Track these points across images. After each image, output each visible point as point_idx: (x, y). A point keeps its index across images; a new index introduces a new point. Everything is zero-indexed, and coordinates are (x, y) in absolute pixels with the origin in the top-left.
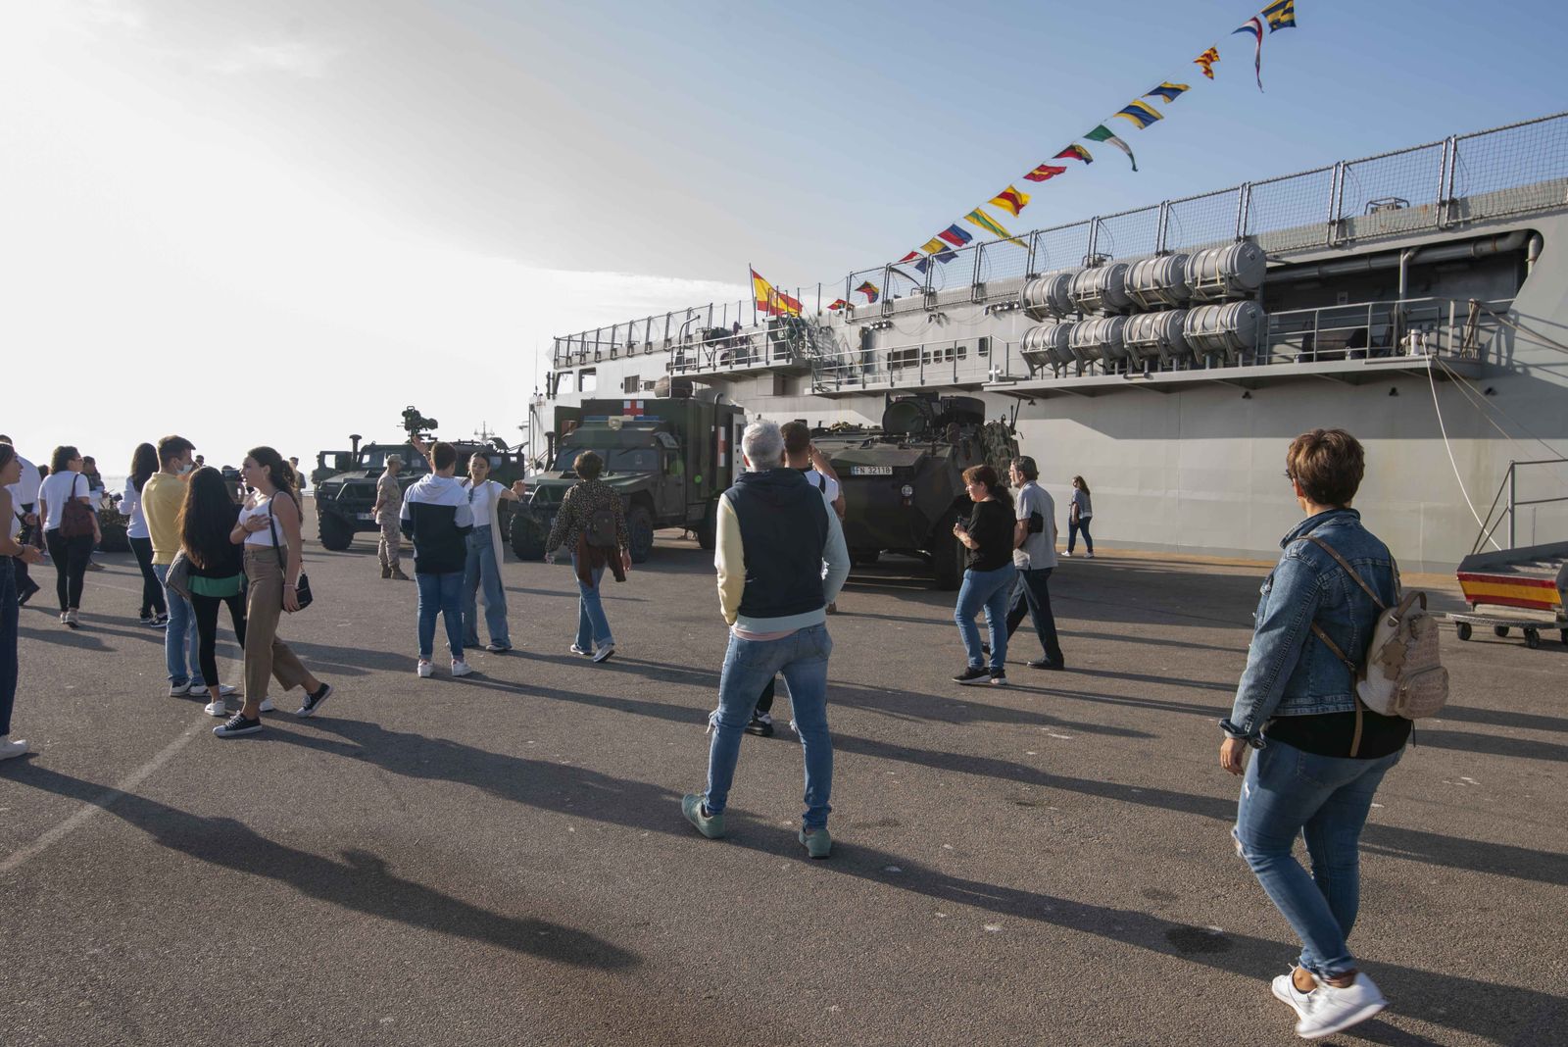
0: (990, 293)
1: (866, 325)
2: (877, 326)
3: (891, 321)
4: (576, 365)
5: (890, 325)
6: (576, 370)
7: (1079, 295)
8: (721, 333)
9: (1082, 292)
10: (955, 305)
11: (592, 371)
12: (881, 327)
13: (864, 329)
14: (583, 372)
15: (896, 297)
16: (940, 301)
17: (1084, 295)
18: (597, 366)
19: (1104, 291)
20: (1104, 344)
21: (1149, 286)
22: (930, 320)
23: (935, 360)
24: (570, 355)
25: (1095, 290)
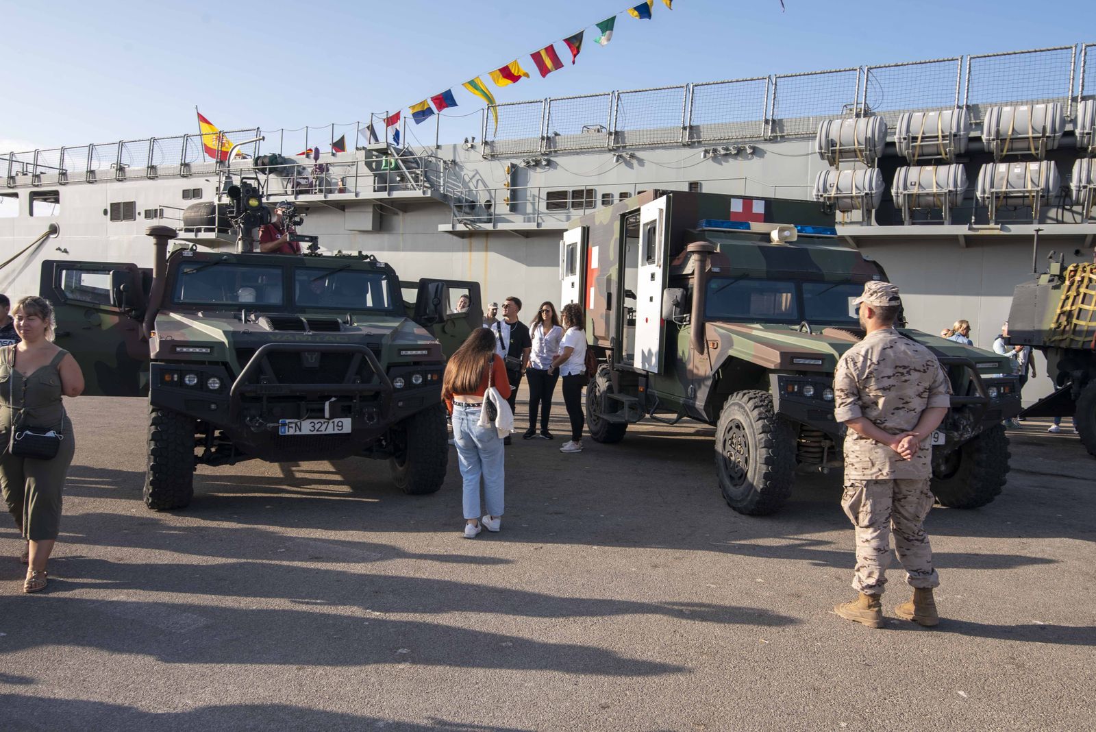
0: (705, 135)
1: (515, 161)
2: (532, 163)
3: (552, 159)
4: (25, 186)
5: (549, 163)
6: (24, 193)
7: (915, 139)
8: (279, 160)
9: (920, 136)
10: (653, 147)
11: (53, 197)
12: (537, 164)
13: (513, 166)
14: (34, 196)
15: (556, 134)
16: (629, 141)
17: (923, 138)
18: (62, 190)
19: (955, 135)
20: (950, 191)
21: (1028, 134)
22: (617, 161)
23: (604, 203)
24: (13, 174)
25: (940, 134)
